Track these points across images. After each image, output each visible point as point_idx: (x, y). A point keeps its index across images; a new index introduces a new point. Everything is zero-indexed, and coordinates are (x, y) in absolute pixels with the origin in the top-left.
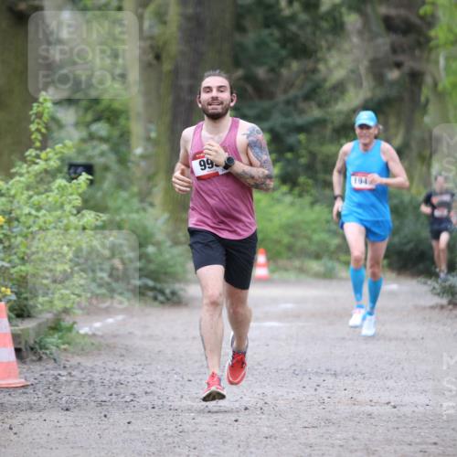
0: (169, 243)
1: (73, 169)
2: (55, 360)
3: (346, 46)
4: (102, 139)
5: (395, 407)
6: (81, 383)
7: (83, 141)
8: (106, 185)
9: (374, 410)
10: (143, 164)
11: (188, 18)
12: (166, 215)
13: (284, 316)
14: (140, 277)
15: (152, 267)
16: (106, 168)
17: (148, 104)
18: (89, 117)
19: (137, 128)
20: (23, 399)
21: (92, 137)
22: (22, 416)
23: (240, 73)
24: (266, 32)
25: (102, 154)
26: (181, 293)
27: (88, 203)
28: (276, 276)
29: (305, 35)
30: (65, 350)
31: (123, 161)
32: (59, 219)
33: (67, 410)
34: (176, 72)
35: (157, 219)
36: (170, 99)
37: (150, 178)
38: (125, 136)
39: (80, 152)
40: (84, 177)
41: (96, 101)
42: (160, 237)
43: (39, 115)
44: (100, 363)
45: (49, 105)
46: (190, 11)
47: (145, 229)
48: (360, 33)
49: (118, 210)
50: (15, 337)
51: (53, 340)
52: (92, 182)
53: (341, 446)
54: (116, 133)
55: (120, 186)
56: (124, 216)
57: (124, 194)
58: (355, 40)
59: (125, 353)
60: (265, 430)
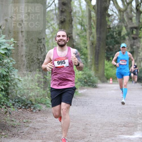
0: (94, 77)
3: (126, 42)
5: (135, 106)
6: (79, 101)
9: (131, 106)
10: (90, 63)
12: (94, 72)
13: (115, 90)
14: (89, 83)
15: (92, 81)
17: (91, 52)
19: (89, 56)
23: (107, 47)
24: (112, 40)
26: (97, 86)
28: (114, 83)
29: (119, 40)
30: (76, 96)
31: (86, 62)
33: (77, 106)
34: (96, 47)
35: (92, 73)
36: (95, 51)
37: (91, 65)
38: (87, 58)
41: (82, 52)
42: (93, 76)
44: (82, 98)
46: (98, 36)
47: (90, 74)
48: (128, 40)
49: (86, 71)
53: (125, 113)
54: (85, 57)
56: (87, 72)
57: (87, 68)
58: (127, 41)
59: (87, 96)
60: (112, 110)
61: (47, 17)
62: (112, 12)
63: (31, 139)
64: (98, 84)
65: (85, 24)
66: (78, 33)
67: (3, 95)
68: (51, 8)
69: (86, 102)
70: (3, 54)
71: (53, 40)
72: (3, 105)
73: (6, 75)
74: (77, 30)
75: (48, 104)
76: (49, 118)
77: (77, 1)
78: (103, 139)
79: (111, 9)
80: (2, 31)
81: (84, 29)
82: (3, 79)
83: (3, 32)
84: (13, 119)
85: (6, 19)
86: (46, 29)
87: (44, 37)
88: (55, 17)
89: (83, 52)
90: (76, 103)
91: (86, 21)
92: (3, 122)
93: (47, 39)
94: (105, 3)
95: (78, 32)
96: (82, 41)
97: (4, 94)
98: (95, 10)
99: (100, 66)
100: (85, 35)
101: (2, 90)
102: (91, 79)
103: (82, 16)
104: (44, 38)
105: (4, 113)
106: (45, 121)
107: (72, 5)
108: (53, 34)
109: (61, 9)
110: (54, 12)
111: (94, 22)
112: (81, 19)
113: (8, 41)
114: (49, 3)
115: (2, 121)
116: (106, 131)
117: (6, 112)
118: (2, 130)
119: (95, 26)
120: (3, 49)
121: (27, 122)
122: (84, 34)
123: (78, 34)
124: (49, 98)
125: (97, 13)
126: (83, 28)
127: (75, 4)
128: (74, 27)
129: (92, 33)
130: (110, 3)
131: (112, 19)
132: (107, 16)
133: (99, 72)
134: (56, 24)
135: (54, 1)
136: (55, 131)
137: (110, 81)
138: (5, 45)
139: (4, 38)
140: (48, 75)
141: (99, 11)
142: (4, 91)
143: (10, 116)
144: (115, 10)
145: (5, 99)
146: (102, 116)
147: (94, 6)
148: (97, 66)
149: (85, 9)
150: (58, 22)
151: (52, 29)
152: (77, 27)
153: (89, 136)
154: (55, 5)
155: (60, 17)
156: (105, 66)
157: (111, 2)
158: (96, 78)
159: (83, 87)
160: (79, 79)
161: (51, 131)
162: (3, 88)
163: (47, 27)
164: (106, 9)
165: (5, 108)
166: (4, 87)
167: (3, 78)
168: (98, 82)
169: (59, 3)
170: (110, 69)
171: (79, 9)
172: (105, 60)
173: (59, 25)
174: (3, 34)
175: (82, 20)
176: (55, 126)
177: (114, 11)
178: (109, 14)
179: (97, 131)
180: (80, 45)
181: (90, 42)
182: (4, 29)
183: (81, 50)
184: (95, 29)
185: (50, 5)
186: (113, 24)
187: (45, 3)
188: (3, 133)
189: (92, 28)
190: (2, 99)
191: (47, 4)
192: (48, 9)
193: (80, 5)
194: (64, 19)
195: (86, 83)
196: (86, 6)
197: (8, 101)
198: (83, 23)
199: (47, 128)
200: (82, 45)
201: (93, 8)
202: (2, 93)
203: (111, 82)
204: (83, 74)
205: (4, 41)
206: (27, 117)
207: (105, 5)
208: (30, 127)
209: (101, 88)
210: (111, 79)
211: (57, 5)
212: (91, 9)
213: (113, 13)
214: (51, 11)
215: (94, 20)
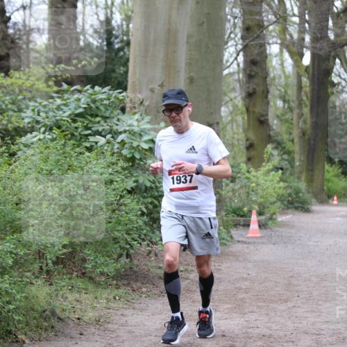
0: (306, 193)
1: (277, 169)
2: (270, 228)
4: (286, 160)
6: (279, 236)
7: (280, 160)
8: (287, 174)
10: (299, 168)
11: (313, 122)
12: (305, 184)
14: (297, 203)
15: (301, 200)
16: (287, 169)
17: (300, 149)
18: (282, 153)
19: (297, 157)
20: (260, 241)
21: (283, 159)
22: (261, 246)
25: (286, 164)
26: (310, 209)
27: (281, 180)
28: (340, 204)
30: (274, 225)
31: (292, 167)
32: (272, 185)
33: (274, 244)
34: (309, 139)
35: (302, 185)
36: (307, 148)
37: (301, 172)
38: (293, 159)
39: (279, 164)
40: (280, 172)
41: (284, 148)
42: (303, 191)
43: (267, 152)
44: (284, 230)
45: (270, 149)
46: (314, 120)
47: (299, 188)
49: (290, 182)
50: (259, 221)
51: (270, 223)
52: (282, 174)
54: (290, 158)
55: (291, 174)
56: (292, 184)
57: (292, 177)
59: (293, 227)
60: (336, 252)
61: (224, 86)
62: (338, 78)
63: (193, 302)
64: (312, 205)
65: (291, 99)
66: (279, 115)
67: (145, 223)
68: (231, 70)
69: (290, 237)
70: (146, 150)
71: (233, 126)
72: (144, 240)
73: (151, 188)
74: (277, 109)
75: (223, 239)
76: (224, 264)
77: (277, 58)
78: (320, 303)
79: (337, 73)
80: (144, 109)
81: (288, 107)
82: (145, 194)
83: (146, 110)
84: (161, 265)
85: (153, 88)
86: (221, 106)
87: (217, 120)
88: (238, 85)
89: (287, 148)
90: (273, 238)
91: (292, 93)
92: (143, 269)
93: (223, 124)
94: (327, 63)
95: (279, 113)
96: (284, 128)
97: (147, 220)
98: (308, 74)
99: (317, 172)
100: (290, 118)
101: (143, 214)
102: (300, 197)
103: (286, 84)
104: (218, 123)
105: (145, 254)
106: (217, 269)
107: (269, 64)
108: (233, 115)
109: (248, 72)
110: (236, 77)
111: (307, 96)
112: (283, 90)
113: (155, 126)
114: (227, 61)
115: (141, 268)
116: (325, 289)
117: (150, 252)
118: (143, 283)
119: (308, 103)
120: (146, 142)
121: (186, 270)
122: (288, 116)
123: (278, 117)
124: (224, 228)
125: (312, 80)
126: (286, 106)
127: (274, 63)
128: (272, 104)
129: (302, 115)
130: (334, 63)
131: (339, 90)
132: (329, 86)
133: (315, 184)
134: (239, 98)
135: (236, 59)
136: (236, 288)
137: (333, 200)
138: (149, 135)
139: (148, 122)
140: (223, 188)
141: (316, 76)
142: (147, 216)
143: (155, 259)
144: (344, 75)
145: (148, 229)
146: (319, 263)
147: (307, 67)
148: (311, 173)
149: (291, 72)
150: (244, 94)
151: (233, 106)
152: (276, 104)
153: (296, 298)
154: (238, 65)
155: (247, 85)
156: (326, 173)
157: (338, 61)
158: (308, 195)
159: (286, 211)
160: (278, 195)
161: (228, 288)
162: (145, 210)
163: (223, 103)
164: (329, 72)
165: (148, 245)
166: (146, 208)
167: (145, 192)
168: (313, 203)
169: (245, 62)
170: (333, 178)
171: (280, 72)
172: (326, 163)
173: (244, 99)
174: (147, 113)
175: (286, 92)
176: (236, 279)
177: (343, 77)
178: (333, 82)
179: (310, 289)
180: (281, 136)
181: (299, 130)
182: (148, 106)
183: (283, 145)
184: (309, 107)
185: (228, 64)
186: (340, 100)
187: (222, 61)
188: (144, 290)
189: (303, 106)
190: (143, 230)
191: (224, 62)
192: (226, 72)
193: (282, 64)
194: (254, 89)
195: (291, 203)
196: (293, 67)
197: (153, 233)
198: (287, 98)
199: (221, 282)
200: (285, 137)
201: (306, 70)
202: (142, 219)
203: (335, 202)
204: (285, 188)
205: (148, 126)
206: (186, 263)
207: (326, 65)
208: (192, 280)
209: (318, 212)
210: (335, 198)
211: (241, 65)
212: (302, 72)
213: (340, 80)
214: (231, 74)
215: (306, 93)
